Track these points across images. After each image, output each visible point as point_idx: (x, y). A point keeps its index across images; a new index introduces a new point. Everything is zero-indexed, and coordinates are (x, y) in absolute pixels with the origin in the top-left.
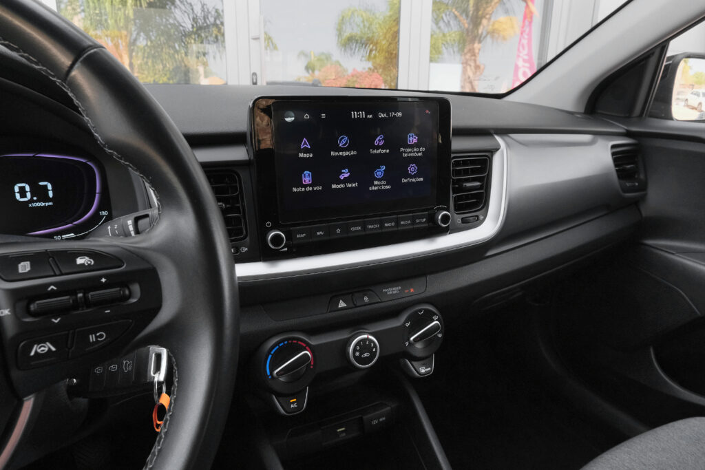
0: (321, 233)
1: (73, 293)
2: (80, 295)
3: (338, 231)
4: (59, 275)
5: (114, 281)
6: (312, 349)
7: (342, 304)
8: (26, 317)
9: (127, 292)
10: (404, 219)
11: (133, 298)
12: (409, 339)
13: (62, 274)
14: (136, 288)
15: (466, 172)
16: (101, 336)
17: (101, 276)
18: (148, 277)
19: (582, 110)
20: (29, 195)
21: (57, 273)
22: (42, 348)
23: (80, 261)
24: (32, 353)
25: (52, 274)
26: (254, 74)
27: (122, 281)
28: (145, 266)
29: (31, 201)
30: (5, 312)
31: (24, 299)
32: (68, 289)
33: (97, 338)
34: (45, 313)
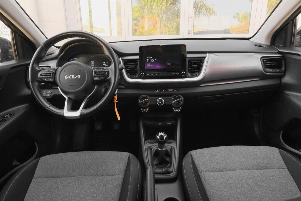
0: (153, 74)
3: (157, 74)
4: (99, 70)
5: (104, 72)
6: (149, 99)
7: (157, 91)
10: (177, 73)
12: (173, 102)
14: (106, 73)
15: (194, 63)
18: (108, 72)
19: (269, 44)
23: (101, 69)
26: (190, 30)
27: (105, 72)
28: (108, 71)
30: (94, 73)
31: (95, 72)
32: (99, 72)
33: (102, 78)
34: (97, 74)
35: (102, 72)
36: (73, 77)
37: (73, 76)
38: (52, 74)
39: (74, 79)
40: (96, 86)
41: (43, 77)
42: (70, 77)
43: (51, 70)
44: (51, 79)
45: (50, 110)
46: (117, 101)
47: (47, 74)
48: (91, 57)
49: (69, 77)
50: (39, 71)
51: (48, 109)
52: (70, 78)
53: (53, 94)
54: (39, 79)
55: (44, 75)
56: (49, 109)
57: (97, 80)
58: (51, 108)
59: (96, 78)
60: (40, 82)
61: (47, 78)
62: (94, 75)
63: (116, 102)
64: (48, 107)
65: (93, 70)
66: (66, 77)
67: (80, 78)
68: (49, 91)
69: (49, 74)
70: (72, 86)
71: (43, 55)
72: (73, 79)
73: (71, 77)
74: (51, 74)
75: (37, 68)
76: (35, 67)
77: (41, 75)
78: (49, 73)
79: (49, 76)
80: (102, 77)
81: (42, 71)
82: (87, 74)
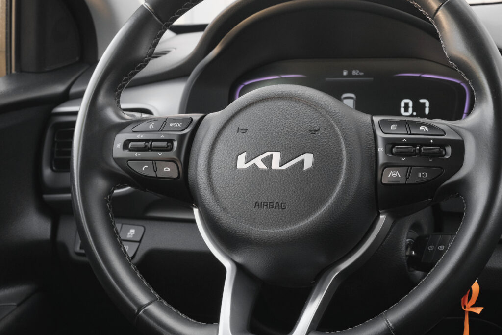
1: (414, 145)
2: (418, 148)
4: (409, 134)
5: (438, 144)
8: (389, 154)
9: (444, 153)
11: (447, 155)
13: (411, 134)
14: (449, 150)
16: (425, 175)
17: (431, 139)
18: (459, 147)
20: (410, 110)
21: (409, 133)
22: (394, 174)
23: (421, 128)
24: (389, 176)
25: (406, 133)
27: (443, 144)
28: (457, 138)
29: (412, 116)
30: (381, 149)
31: (391, 144)
32: (413, 143)
33: (422, 175)
34: (399, 154)
35: (426, 143)
36: (276, 165)
37: (277, 156)
38: (175, 144)
39: (279, 171)
40: (383, 217)
41: (136, 154)
42: (264, 161)
43: (172, 125)
44: (167, 169)
45: (151, 322)
46: (479, 310)
47: (154, 144)
48: (345, 73)
49: (259, 162)
50: (120, 127)
51: (141, 313)
52: (262, 166)
53: (146, 246)
54: (114, 164)
55: (142, 144)
56: (144, 316)
57: (394, 187)
58: (155, 310)
59: (393, 175)
60: (117, 180)
61: (154, 161)
62: (382, 159)
63: (471, 313)
64: (141, 307)
65: (380, 134)
66: (242, 163)
67: (309, 170)
68: (132, 231)
69: (164, 144)
70: (270, 205)
71: (143, 50)
72: (276, 171)
73: (268, 161)
74: (171, 141)
75: (112, 115)
76: (103, 108)
77: (126, 145)
78: (162, 137)
79: (160, 154)
80: (423, 168)
81: (129, 128)
82: (348, 153)
